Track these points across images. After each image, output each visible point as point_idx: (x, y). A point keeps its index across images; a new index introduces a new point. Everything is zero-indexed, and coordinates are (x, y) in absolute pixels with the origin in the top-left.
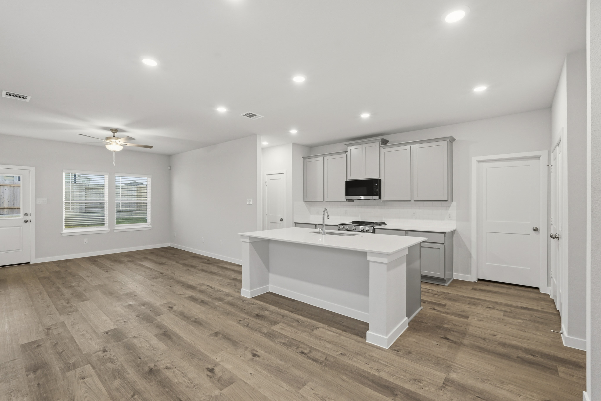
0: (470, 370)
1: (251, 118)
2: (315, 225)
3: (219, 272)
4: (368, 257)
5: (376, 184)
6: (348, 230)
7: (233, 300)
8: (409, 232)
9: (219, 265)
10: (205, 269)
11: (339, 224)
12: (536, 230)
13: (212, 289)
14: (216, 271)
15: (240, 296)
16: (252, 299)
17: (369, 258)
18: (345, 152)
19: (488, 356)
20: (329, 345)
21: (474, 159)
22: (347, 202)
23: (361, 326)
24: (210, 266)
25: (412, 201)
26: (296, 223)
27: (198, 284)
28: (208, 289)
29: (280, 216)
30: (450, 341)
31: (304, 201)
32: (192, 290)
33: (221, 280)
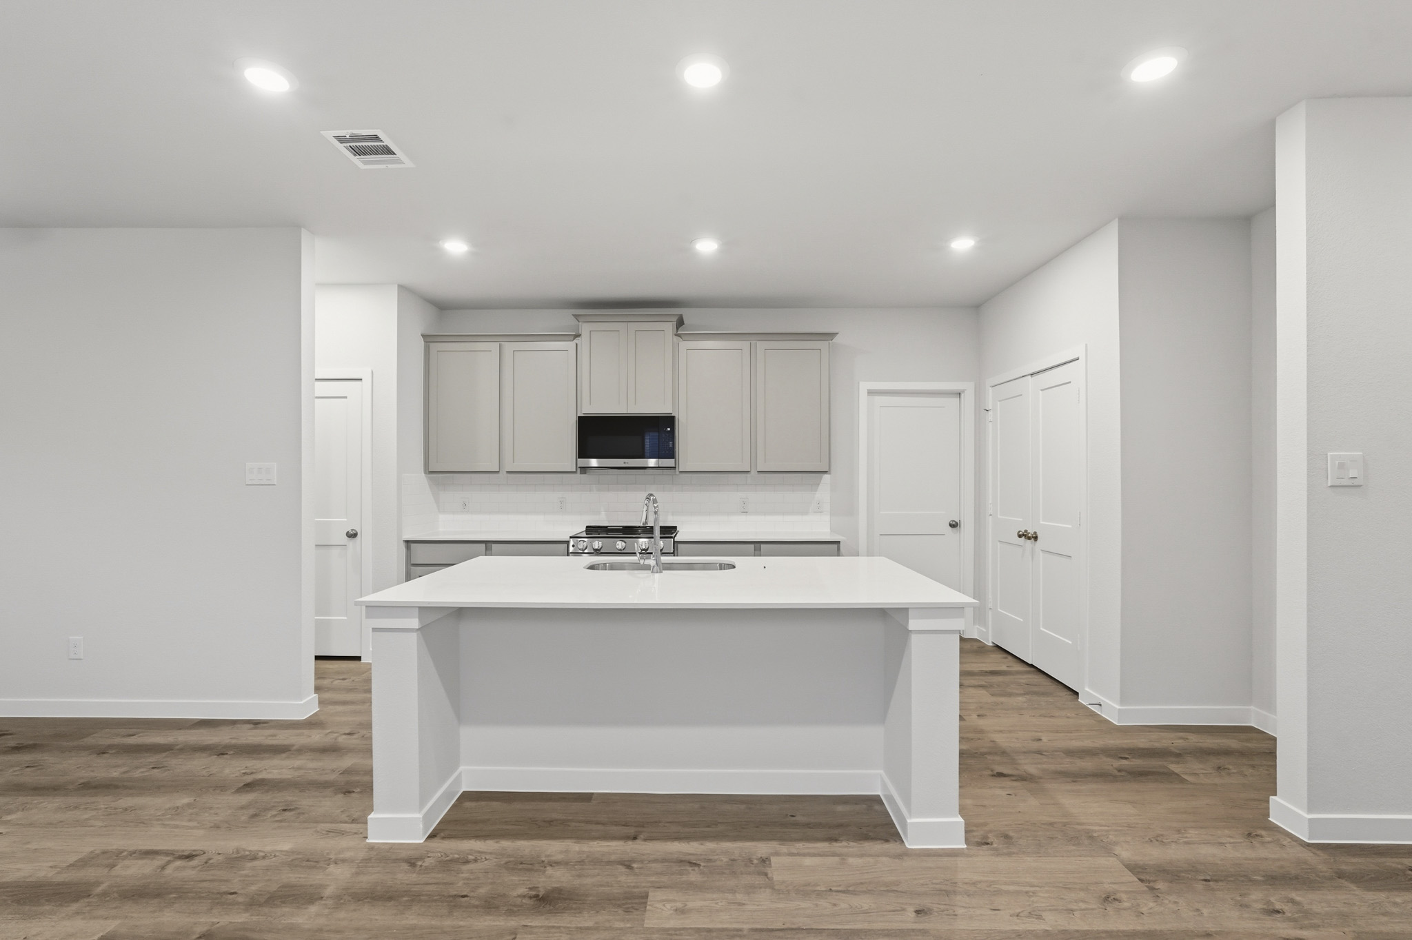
0: (1120, 828)
1: (356, 160)
2: (484, 545)
3: (137, 774)
4: (910, 620)
5: (669, 429)
6: (601, 551)
7: (357, 874)
8: (763, 546)
9: (89, 741)
10: (29, 777)
11: (571, 537)
12: (954, 525)
13: (195, 862)
14: (115, 774)
15: (372, 847)
16: (435, 840)
17: (913, 624)
18: (573, 337)
19: (1094, 786)
20: (864, 902)
21: (864, 386)
22: (578, 475)
23: (840, 808)
24: (47, 758)
25: (753, 472)
26: (407, 542)
27: (83, 863)
28: (163, 868)
29: (345, 523)
30: (1013, 778)
31: (425, 473)
32: (74, 907)
33: (189, 805)
